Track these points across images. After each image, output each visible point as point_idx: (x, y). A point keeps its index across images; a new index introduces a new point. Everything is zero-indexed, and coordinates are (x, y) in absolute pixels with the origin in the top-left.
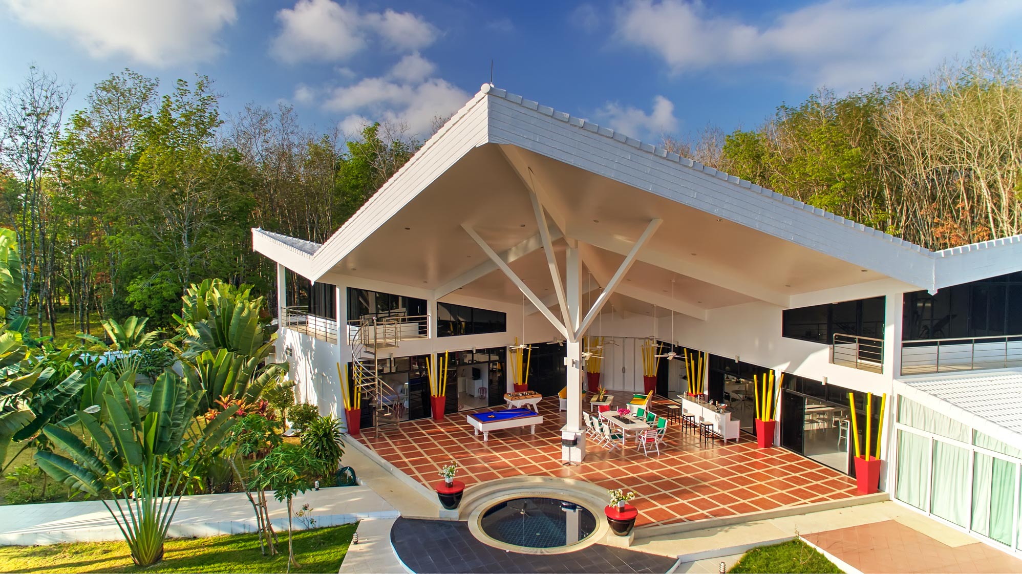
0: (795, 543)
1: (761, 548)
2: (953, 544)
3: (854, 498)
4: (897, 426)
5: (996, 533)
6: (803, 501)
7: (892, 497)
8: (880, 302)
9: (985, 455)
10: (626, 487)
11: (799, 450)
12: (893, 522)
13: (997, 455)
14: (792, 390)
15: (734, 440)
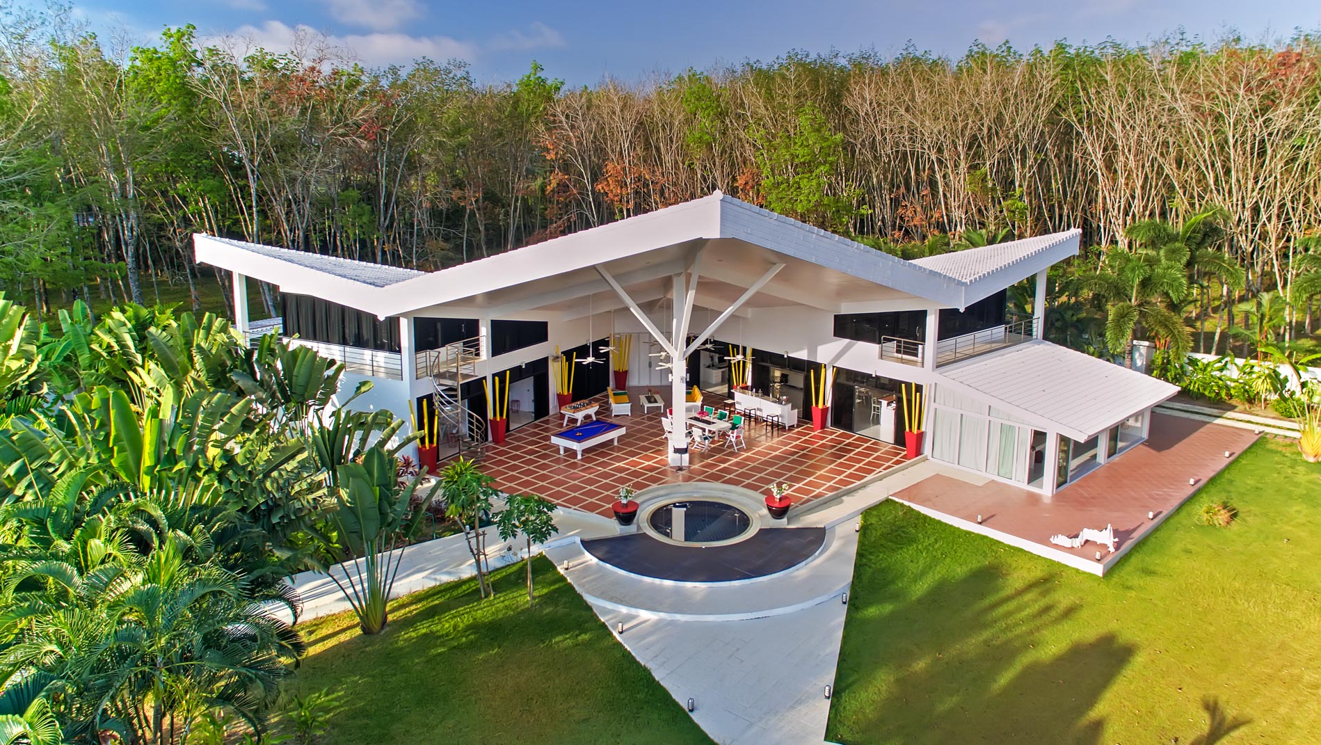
0: (887, 501)
1: (870, 509)
2: (980, 484)
3: (908, 462)
4: (933, 405)
5: (1001, 474)
6: (878, 470)
7: (930, 457)
8: (924, 314)
9: (996, 421)
10: (778, 480)
11: (849, 427)
12: (937, 476)
13: (1004, 422)
14: (842, 380)
15: (793, 426)
